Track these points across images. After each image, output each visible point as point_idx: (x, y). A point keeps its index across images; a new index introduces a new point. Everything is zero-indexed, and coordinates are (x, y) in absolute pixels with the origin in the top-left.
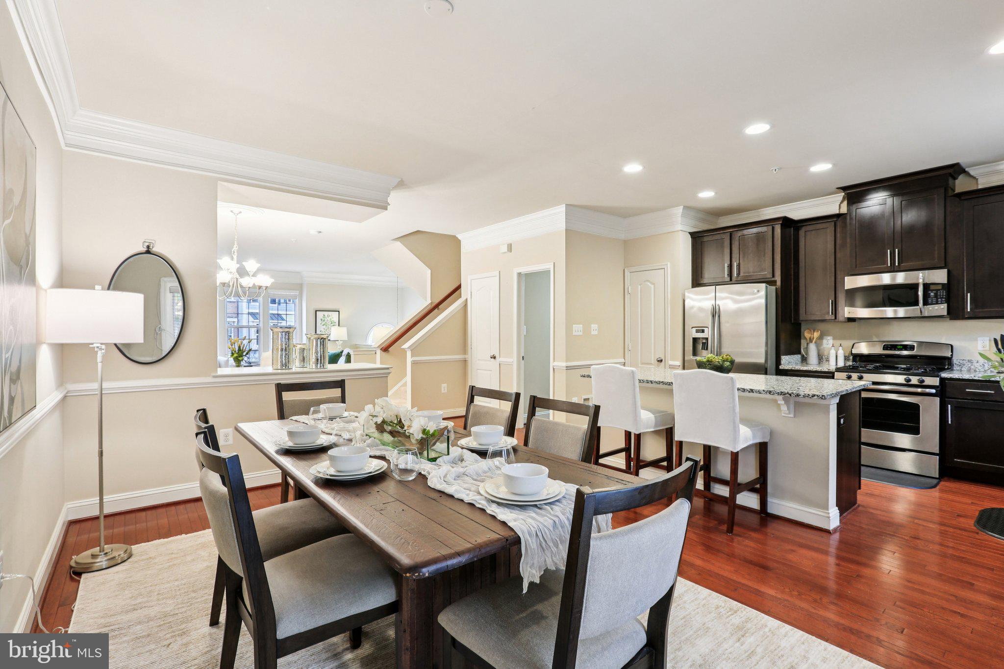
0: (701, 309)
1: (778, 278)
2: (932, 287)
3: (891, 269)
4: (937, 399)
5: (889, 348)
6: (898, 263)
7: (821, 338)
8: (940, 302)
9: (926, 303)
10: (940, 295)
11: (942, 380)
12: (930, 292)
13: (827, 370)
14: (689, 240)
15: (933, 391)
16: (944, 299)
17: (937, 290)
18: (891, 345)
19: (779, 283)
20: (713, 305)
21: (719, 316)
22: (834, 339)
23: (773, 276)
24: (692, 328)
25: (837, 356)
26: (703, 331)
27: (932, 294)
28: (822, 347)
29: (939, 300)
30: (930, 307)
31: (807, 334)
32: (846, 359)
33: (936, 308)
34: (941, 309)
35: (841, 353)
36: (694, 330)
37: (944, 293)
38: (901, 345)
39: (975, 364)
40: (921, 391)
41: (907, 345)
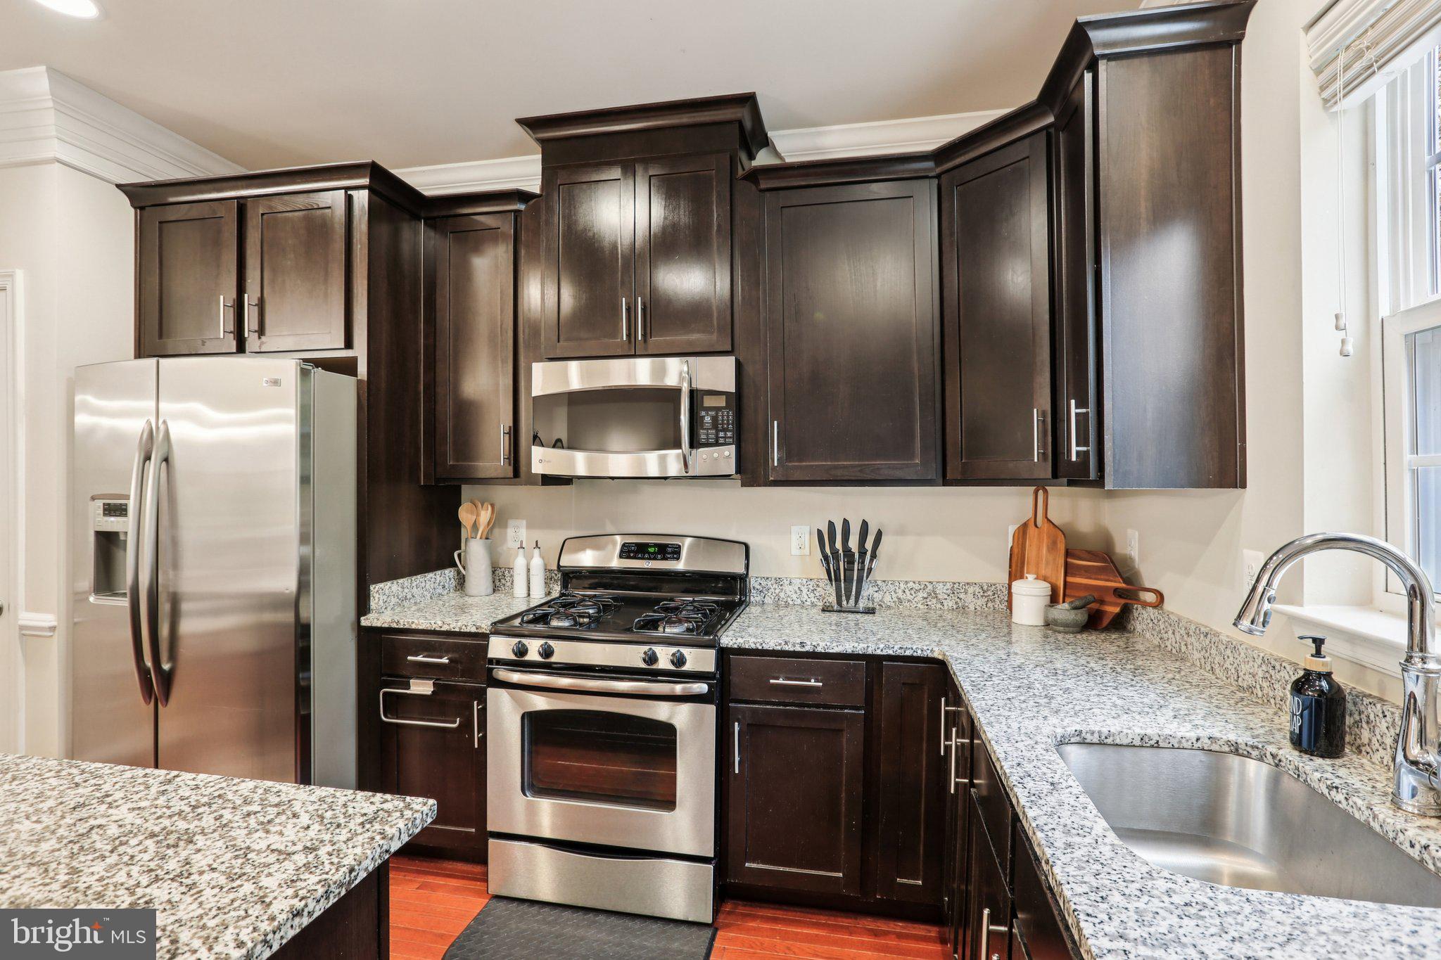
0: (117, 438)
1: (360, 351)
2: (709, 402)
3: (630, 349)
4: (711, 710)
5: (633, 551)
6: (644, 335)
7: (499, 521)
8: (721, 441)
9: (694, 443)
10: (723, 424)
11: (724, 654)
12: (703, 413)
13: (473, 630)
14: (126, 214)
15: (701, 688)
16: (729, 434)
17: (717, 409)
18: (637, 544)
19: (362, 369)
20: (149, 423)
21: (166, 460)
23: (349, 344)
24: (93, 498)
25: (528, 570)
26: (122, 511)
27: (708, 419)
28: (505, 548)
29: (721, 434)
30: (703, 452)
31: (465, 515)
32: (548, 581)
33: (716, 455)
34: (723, 457)
35: (537, 562)
36: (100, 503)
37: (728, 417)
38: (656, 545)
39: (787, 588)
40: (678, 689)
41: (667, 546)
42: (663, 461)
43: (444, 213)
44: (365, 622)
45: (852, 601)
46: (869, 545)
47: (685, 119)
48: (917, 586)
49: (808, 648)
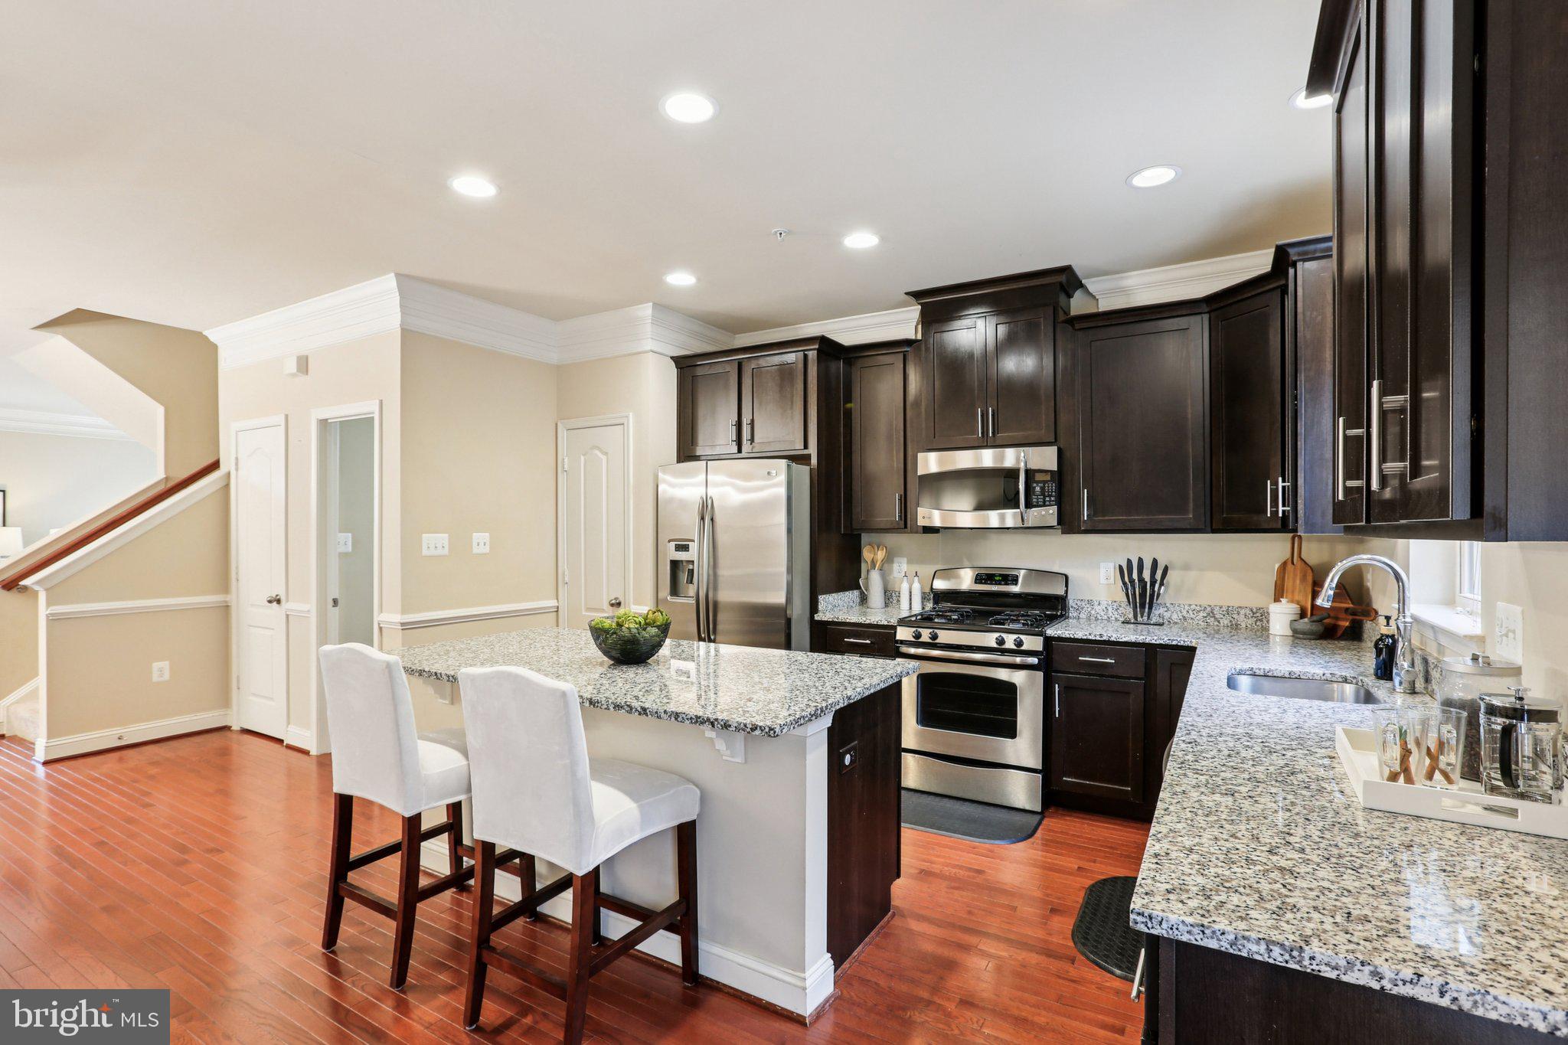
0: (683, 504)
1: (813, 450)
2: (1039, 477)
3: (984, 443)
4: (1040, 675)
5: (984, 579)
6: (993, 433)
7: (889, 559)
8: (1047, 503)
9: (1028, 505)
10: (1049, 492)
11: (1048, 641)
12: (1035, 485)
13: (886, 623)
14: (672, 371)
15: (1034, 660)
16: (1053, 499)
17: (1044, 482)
18: (986, 574)
19: (814, 461)
20: (702, 498)
21: (712, 519)
22: (909, 562)
23: (806, 447)
24: (669, 541)
25: (911, 592)
26: (685, 548)
27: (1038, 489)
28: (892, 577)
29: (1047, 499)
30: (1034, 512)
31: (867, 554)
32: (924, 598)
33: (1043, 513)
34: (1048, 514)
35: (917, 587)
36: (673, 544)
37: (1052, 487)
38: (1000, 575)
39: (1097, 607)
40: (1018, 660)
41: (1008, 575)
42: (1002, 518)
43: (857, 355)
44: (817, 617)
45: (1145, 618)
46: (1158, 576)
47: (1022, 285)
48: (1198, 608)
49: (1104, 638)
